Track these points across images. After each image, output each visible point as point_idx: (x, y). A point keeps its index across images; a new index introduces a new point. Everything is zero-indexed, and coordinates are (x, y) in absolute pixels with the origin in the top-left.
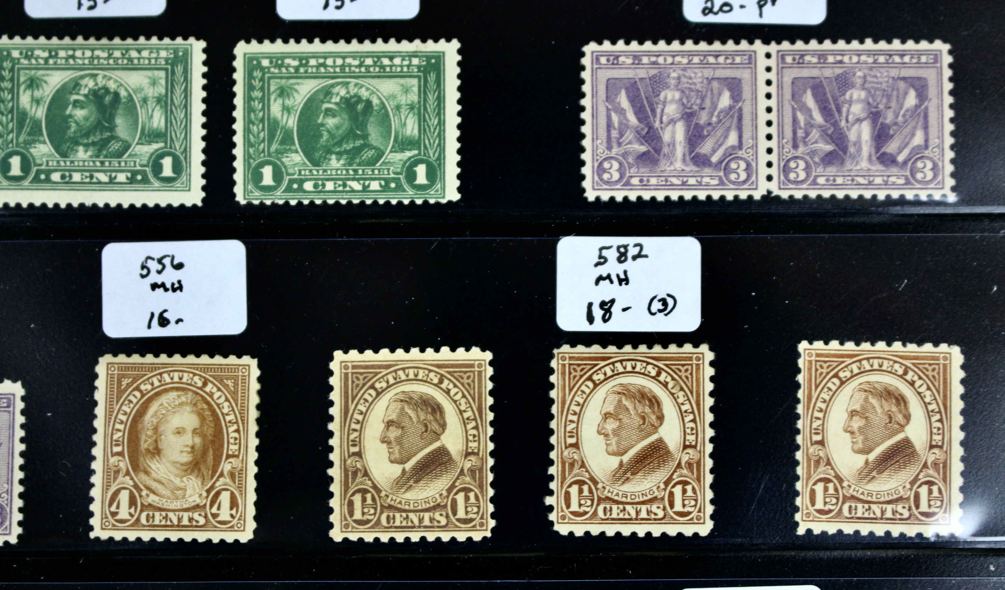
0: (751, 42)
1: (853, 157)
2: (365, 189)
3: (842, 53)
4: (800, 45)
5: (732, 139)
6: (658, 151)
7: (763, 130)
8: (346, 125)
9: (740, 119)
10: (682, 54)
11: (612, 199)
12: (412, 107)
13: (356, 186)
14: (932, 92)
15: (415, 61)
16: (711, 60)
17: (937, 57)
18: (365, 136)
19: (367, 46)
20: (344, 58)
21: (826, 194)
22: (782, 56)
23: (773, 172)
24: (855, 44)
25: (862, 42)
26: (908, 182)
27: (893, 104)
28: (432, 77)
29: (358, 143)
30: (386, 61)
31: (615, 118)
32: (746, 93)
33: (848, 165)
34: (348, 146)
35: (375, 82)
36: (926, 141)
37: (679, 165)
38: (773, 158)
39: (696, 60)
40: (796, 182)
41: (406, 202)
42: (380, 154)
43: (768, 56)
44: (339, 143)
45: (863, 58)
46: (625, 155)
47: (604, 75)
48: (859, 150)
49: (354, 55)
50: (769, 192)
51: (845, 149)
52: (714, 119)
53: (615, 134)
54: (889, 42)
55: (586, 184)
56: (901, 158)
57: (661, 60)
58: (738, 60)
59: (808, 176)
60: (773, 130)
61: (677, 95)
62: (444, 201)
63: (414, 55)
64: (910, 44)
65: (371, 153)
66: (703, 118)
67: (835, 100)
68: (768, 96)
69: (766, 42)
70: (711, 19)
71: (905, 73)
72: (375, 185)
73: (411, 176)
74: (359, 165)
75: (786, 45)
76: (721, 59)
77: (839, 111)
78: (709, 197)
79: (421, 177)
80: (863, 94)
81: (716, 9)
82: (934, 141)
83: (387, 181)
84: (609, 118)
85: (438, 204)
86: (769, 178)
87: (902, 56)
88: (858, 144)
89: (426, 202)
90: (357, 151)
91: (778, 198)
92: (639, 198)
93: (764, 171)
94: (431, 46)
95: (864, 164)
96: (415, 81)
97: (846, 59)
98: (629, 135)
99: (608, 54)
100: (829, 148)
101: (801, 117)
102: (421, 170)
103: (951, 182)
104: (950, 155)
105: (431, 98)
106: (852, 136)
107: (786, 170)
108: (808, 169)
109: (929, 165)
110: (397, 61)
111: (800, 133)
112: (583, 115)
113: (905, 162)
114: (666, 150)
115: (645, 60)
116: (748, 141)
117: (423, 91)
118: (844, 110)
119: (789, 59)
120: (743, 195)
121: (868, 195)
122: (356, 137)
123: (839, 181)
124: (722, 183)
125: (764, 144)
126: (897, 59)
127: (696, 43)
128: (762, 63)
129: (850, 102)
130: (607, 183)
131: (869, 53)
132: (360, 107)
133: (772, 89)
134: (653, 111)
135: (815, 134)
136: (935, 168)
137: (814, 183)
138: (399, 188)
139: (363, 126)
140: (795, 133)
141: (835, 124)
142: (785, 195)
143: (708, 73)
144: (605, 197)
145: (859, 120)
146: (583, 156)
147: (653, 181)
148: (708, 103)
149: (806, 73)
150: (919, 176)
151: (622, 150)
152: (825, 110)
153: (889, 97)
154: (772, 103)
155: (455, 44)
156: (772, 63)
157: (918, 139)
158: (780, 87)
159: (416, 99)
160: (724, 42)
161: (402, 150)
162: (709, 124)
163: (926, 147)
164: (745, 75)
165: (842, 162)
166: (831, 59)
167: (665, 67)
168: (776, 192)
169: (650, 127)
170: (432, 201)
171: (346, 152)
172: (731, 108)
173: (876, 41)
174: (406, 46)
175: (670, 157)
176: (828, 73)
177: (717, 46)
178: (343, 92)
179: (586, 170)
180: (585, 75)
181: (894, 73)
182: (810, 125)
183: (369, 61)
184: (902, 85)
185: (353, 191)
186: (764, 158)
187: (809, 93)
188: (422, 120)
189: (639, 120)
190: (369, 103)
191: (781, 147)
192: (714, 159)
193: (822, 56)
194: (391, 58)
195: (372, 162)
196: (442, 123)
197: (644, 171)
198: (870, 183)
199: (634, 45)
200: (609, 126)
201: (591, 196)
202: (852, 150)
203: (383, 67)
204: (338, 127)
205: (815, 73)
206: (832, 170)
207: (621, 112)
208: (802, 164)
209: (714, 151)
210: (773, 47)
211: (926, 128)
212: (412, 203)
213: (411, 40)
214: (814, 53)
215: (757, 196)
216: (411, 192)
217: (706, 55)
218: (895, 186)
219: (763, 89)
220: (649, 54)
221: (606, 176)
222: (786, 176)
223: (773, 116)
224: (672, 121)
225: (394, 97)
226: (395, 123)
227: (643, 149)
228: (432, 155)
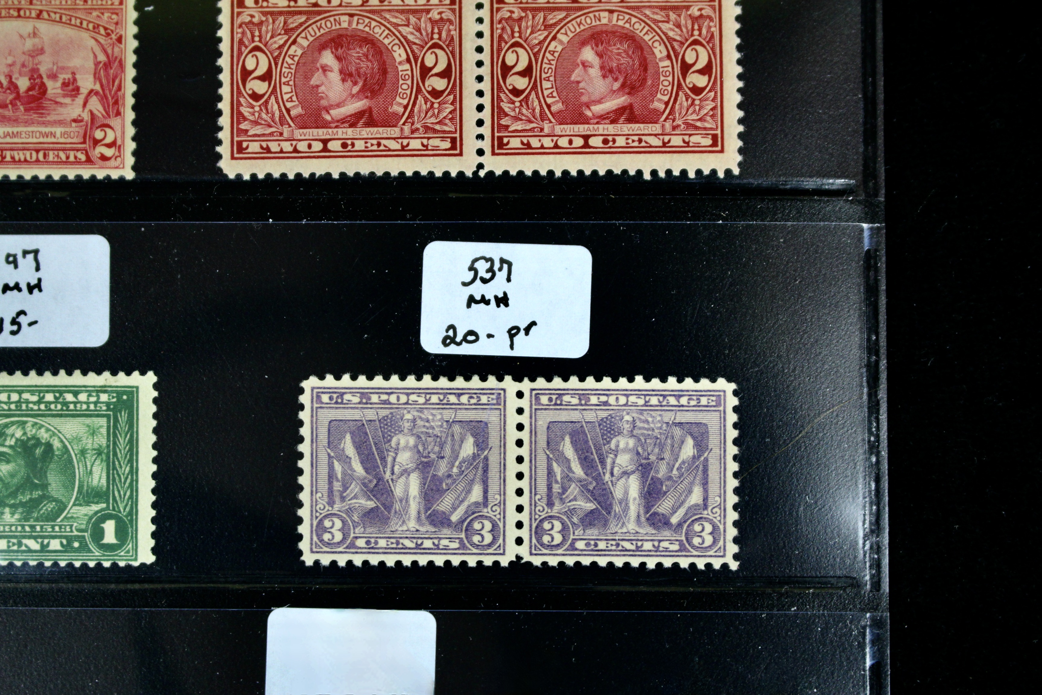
0: (500, 379)
1: (618, 518)
2: (44, 548)
3: (607, 392)
4: (557, 382)
5: (476, 494)
6: (388, 507)
7: (513, 484)
8: (23, 472)
9: (486, 470)
10: (418, 391)
11: (334, 563)
12: (99, 452)
13: (34, 545)
14: (713, 441)
15: (104, 397)
16: (453, 399)
17: (720, 398)
18: (45, 486)
19: (48, 379)
20: (20, 393)
21: (586, 561)
22: (536, 395)
23: (524, 533)
24: (623, 382)
25: (631, 380)
26: (682, 548)
27: (667, 455)
28: (123, 417)
29: (36, 494)
30: (69, 397)
31: (338, 467)
32: (494, 440)
33: (613, 527)
34: (25, 498)
35: (56, 421)
36: (705, 499)
37: (412, 524)
38: (524, 517)
39: (434, 399)
40: (550, 547)
41: (92, 564)
42: (62, 507)
43: (520, 395)
44: (14, 494)
45: (632, 399)
46: (349, 511)
47: (326, 415)
48: (626, 509)
49: (32, 389)
50: (519, 558)
51: (608, 508)
52: (455, 470)
53: (337, 486)
54: (664, 380)
55: (304, 545)
56: (674, 520)
57: (393, 399)
58: (484, 399)
59: (564, 539)
60: (524, 484)
61: (412, 441)
62: (136, 564)
63: (103, 389)
64: (689, 383)
65: (51, 506)
66: (442, 468)
67: (598, 449)
68: (519, 443)
69: (518, 379)
70: (453, 350)
71: (682, 417)
72: (55, 545)
73: (98, 534)
74: (37, 520)
75: (541, 382)
76: (464, 399)
77: (603, 462)
78: (448, 563)
79: (110, 537)
80: (631, 442)
81: (458, 339)
82: (714, 500)
83: (70, 540)
84: (331, 467)
85: (129, 567)
86: (519, 541)
87: (678, 397)
88: (624, 502)
89: (115, 565)
90: (33, 504)
91: (529, 564)
92: (366, 563)
93: (512, 533)
94: (122, 379)
95: (631, 526)
96: (103, 422)
97: (612, 400)
98: (355, 488)
99: (330, 391)
100: (590, 506)
101: (557, 469)
102: (109, 527)
103: (733, 549)
104: (733, 516)
105: (122, 442)
106: (618, 493)
107: (538, 532)
108: (564, 531)
109: (709, 528)
110: (83, 397)
111: (556, 488)
112: (301, 464)
113: (680, 525)
114: (397, 506)
115: (375, 398)
116: (494, 497)
117: (113, 433)
118: (609, 461)
119: (544, 400)
120: (488, 561)
121: (635, 562)
122: (36, 487)
123: (602, 545)
124: (463, 546)
125: (513, 501)
126: (672, 401)
127: (435, 378)
128: (513, 403)
129: (616, 452)
130: (328, 544)
131: (639, 393)
132: (38, 451)
133: (525, 435)
134: (383, 459)
135: (574, 490)
136: (715, 532)
137: (572, 547)
138: (84, 547)
139: (42, 474)
140: (550, 488)
141: (598, 478)
142: (537, 561)
143: (449, 415)
144: (325, 561)
145: (626, 474)
146: (301, 512)
147: (382, 543)
148: (447, 451)
149: (564, 416)
150: (696, 541)
151: (345, 505)
152: (586, 462)
153: (662, 447)
154: (524, 451)
155: (151, 377)
156: (524, 403)
157: (696, 497)
158: (533, 432)
159: (104, 442)
160: (468, 378)
161: (88, 503)
162: (449, 476)
163: (705, 507)
164: (492, 417)
165: (605, 524)
166: (594, 400)
167: (398, 406)
168: (527, 558)
169: (380, 479)
170: (122, 564)
171: (22, 504)
172: (475, 457)
173: (648, 379)
174: (92, 379)
175: (402, 515)
176: (590, 416)
177: (460, 382)
178: (19, 434)
179: (303, 529)
180: (304, 416)
181: (668, 417)
182: (568, 478)
183: (49, 397)
184: (677, 432)
185: (30, 551)
186: (512, 517)
187: (567, 439)
188: (111, 468)
189: (366, 470)
190: (49, 446)
191: (533, 504)
192: (454, 518)
193: (583, 396)
194: (76, 394)
195: (52, 517)
196: (134, 472)
197: (371, 531)
198: (638, 548)
199: (362, 380)
200: (331, 476)
201: (308, 559)
202: (617, 508)
203: (66, 404)
204: (12, 475)
205: (575, 416)
206: (592, 533)
207: (346, 460)
208: (558, 525)
209: (455, 509)
210: (526, 385)
211: (705, 484)
212: (99, 565)
213: (99, 373)
214: (574, 392)
215: (504, 562)
216: (97, 553)
217: (447, 392)
218: (668, 553)
219: (513, 435)
220: (379, 391)
221: (326, 537)
222: (539, 539)
223: (524, 468)
224: (406, 472)
225: (78, 439)
226: (79, 471)
227: (371, 504)
228: (123, 509)
